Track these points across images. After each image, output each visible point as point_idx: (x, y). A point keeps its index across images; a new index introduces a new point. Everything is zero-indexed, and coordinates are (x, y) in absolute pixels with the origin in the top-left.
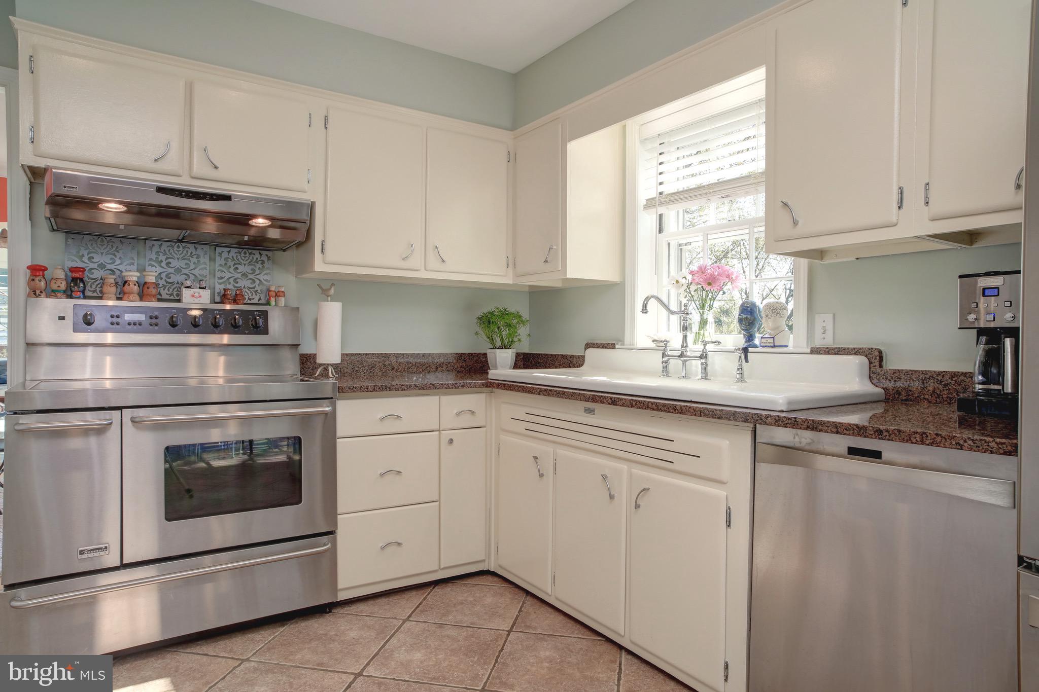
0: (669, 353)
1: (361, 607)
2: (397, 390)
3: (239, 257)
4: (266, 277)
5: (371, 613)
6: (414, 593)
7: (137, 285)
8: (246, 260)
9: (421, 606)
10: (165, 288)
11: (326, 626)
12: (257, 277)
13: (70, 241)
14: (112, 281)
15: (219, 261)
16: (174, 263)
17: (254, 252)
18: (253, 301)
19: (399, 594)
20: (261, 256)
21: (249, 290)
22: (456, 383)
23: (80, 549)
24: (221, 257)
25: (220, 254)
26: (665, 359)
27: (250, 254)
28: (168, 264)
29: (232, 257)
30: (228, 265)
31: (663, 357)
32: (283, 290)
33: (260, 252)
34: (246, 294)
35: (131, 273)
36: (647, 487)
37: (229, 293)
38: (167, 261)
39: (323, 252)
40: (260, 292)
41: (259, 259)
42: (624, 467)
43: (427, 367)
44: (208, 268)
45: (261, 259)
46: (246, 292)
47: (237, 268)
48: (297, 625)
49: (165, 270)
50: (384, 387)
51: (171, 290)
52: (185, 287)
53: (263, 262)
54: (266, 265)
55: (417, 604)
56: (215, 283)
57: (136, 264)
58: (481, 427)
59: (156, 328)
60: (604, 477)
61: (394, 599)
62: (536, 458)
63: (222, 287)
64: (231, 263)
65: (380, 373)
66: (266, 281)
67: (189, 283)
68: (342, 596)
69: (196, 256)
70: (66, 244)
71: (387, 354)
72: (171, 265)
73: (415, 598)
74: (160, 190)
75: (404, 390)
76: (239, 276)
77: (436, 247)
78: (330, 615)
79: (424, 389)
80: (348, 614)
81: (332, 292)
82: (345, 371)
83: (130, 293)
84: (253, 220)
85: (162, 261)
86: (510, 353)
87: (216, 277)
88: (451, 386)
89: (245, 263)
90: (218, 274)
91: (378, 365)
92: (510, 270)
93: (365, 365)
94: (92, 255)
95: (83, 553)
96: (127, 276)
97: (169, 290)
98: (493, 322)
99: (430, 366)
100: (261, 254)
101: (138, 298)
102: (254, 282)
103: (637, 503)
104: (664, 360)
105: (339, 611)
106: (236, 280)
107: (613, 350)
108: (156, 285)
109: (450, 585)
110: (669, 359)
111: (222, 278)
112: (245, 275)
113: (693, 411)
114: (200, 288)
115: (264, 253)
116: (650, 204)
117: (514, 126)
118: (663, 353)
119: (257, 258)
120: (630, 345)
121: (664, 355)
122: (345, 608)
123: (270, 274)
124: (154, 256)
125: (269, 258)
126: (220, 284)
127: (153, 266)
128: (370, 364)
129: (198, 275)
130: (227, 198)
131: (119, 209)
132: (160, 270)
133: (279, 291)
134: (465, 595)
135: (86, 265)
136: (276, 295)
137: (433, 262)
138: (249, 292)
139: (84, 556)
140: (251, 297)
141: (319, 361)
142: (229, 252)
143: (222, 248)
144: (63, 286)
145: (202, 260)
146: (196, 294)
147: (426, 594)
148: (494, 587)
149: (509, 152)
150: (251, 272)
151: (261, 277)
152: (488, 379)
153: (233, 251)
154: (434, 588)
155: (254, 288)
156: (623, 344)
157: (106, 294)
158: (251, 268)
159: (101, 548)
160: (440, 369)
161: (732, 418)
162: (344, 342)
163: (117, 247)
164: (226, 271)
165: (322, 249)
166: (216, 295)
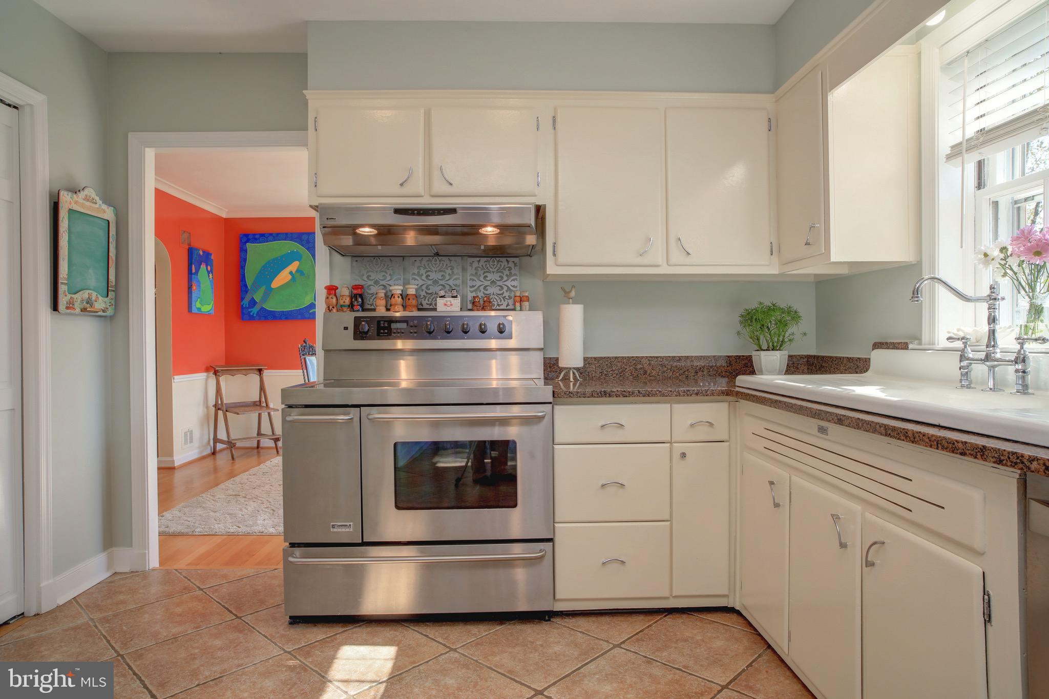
0: (971, 356)
1: (582, 622)
2: (617, 396)
3: (488, 266)
4: (513, 283)
5: (587, 630)
6: (641, 617)
7: (401, 297)
8: (495, 268)
9: (641, 633)
10: (425, 298)
11: (538, 634)
12: (505, 283)
13: (355, 263)
14: (383, 295)
15: (471, 271)
16: (433, 276)
17: (501, 259)
18: (501, 307)
19: (626, 615)
20: (508, 263)
21: (498, 297)
22: (689, 390)
23: (332, 524)
24: (472, 267)
25: (471, 264)
26: (965, 363)
27: (498, 261)
28: (428, 276)
29: (482, 266)
30: (478, 274)
31: (961, 361)
32: (527, 295)
33: (508, 259)
34: (495, 300)
35: (396, 287)
36: (882, 540)
37: (477, 300)
38: (426, 274)
39: (554, 255)
40: (508, 298)
41: (506, 266)
42: (857, 507)
43: (685, 372)
44: (461, 279)
45: (509, 266)
46: (495, 299)
47: (486, 276)
48: (513, 627)
49: (425, 282)
50: (603, 393)
51: (430, 300)
52: (440, 297)
53: (510, 269)
54: (513, 272)
55: (638, 631)
56: (467, 292)
57: (402, 279)
58: (723, 441)
59: (415, 335)
60: (835, 517)
61: (617, 620)
62: (772, 483)
63: (474, 294)
64: (481, 272)
65: (631, 377)
66: (513, 286)
67: (442, 293)
68: (559, 607)
69: (450, 268)
70: (352, 266)
71: (639, 357)
72: (429, 278)
73: (639, 623)
74: (398, 211)
75: (626, 396)
76: (488, 283)
77: (679, 239)
78: (547, 624)
79: (649, 396)
80: (565, 626)
81: (573, 294)
82: (593, 375)
83: (396, 305)
84: (483, 229)
85: (422, 275)
86: (778, 356)
87: (468, 285)
88: (682, 394)
89: (493, 270)
90: (470, 283)
91: (628, 369)
92: (775, 258)
93: (614, 368)
94: (370, 274)
95: (334, 528)
96: (393, 290)
97: (428, 300)
98: (756, 319)
99: (688, 370)
100: (508, 261)
101: (401, 308)
102: (502, 288)
103: (869, 559)
104: (962, 364)
105: (557, 620)
106: (485, 288)
107: (906, 350)
108: (416, 296)
109: (684, 616)
110: (971, 363)
111: (473, 286)
112: (493, 282)
113: (927, 440)
114: (453, 297)
115: (510, 259)
116: (957, 151)
117: (775, 87)
118: (961, 356)
119: (505, 265)
120: (930, 344)
121: (962, 358)
122: (565, 620)
123: (517, 280)
124: (416, 271)
125: (515, 265)
126: (472, 292)
127: (415, 279)
128: (619, 368)
129: (452, 286)
130: (453, 211)
131: (373, 232)
132: (420, 282)
133: (523, 296)
134: (695, 632)
135: (365, 283)
136: (521, 300)
137: (677, 256)
138: (498, 298)
139: (335, 530)
140: (500, 303)
141: (562, 364)
142: (479, 261)
143: (473, 258)
144: (347, 301)
145: (455, 271)
146: (449, 303)
147: (653, 622)
148: (734, 629)
149: (769, 119)
150: (499, 279)
151: (509, 283)
152: (735, 386)
153: (483, 260)
154: (665, 616)
155: (502, 294)
156: (920, 344)
157: (380, 306)
158: (499, 275)
159: (347, 525)
160: (700, 374)
161: (979, 456)
162: (586, 346)
163: (388, 265)
164: (476, 280)
165: (554, 251)
166: (469, 302)
